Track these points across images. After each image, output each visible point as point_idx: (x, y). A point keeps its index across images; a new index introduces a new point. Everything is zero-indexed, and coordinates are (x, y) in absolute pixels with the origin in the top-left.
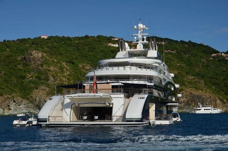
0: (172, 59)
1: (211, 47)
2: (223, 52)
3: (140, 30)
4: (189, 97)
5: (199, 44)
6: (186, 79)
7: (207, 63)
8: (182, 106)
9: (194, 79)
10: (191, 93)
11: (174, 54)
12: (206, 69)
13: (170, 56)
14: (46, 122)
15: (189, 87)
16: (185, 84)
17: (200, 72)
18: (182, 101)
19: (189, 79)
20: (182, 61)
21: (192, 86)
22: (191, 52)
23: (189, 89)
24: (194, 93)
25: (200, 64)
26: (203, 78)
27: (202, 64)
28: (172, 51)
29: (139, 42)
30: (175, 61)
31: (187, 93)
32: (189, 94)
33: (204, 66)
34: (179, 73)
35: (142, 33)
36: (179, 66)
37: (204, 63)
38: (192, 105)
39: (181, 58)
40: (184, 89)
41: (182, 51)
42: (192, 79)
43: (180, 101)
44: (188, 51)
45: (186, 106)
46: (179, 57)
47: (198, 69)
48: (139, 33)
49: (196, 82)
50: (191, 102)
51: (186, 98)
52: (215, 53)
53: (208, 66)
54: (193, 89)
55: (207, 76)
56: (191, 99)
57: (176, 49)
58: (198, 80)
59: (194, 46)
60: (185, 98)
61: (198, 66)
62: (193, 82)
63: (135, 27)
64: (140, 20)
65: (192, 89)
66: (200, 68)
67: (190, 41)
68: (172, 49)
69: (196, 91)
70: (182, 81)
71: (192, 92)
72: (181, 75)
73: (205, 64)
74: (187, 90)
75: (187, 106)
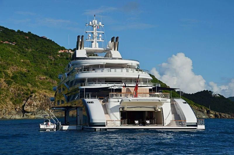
0: (14, 53)
1: (54, 42)
2: (70, 49)
3: (95, 27)
4: (43, 101)
5: (41, 37)
6: (37, 78)
7: (54, 61)
8: (35, 111)
9: (46, 78)
10: (45, 96)
11: (14, 47)
12: (54, 68)
13: (11, 49)
14: (105, 126)
15: (43, 89)
16: (37, 84)
17: (48, 70)
18: (35, 105)
19: (41, 79)
20: (25, 56)
21: (45, 87)
22: (34, 46)
23: (43, 91)
24: (48, 95)
25: (47, 61)
26: (52, 78)
27: (49, 61)
28: (10, 43)
29: (94, 40)
30: (18, 55)
31: (41, 96)
32: (43, 96)
33: (51, 64)
34: (28, 71)
35: (97, 31)
36: (22, 62)
37: (51, 60)
38: (47, 110)
39: (23, 52)
40: (37, 90)
41: (24, 44)
42: (44, 79)
43: (33, 105)
44: (31, 45)
45: (39, 111)
46: (21, 51)
47: (45, 68)
48: (94, 30)
49: (49, 82)
50: (46, 106)
51: (40, 101)
52: (62, 50)
53: (56, 64)
54: (47, 91)
55: (56, 76)
56: (45, 103)
57: (16, 41)
58: (51, 81)
59: (36, 40)
60: (38, 102)
61: (45, 63)
62: (46, 83)
63: (91, 23)
64: (95, 15)
65: (45, 90)
66: (47, 66)
67: (29, 33)
68: (10, 40)
69: (50, 93)
70: (33, 80)
71: (46, 94)
72: (31, 73)
73: (53, 62)
74: (41, 91)
75: (41, 111)
